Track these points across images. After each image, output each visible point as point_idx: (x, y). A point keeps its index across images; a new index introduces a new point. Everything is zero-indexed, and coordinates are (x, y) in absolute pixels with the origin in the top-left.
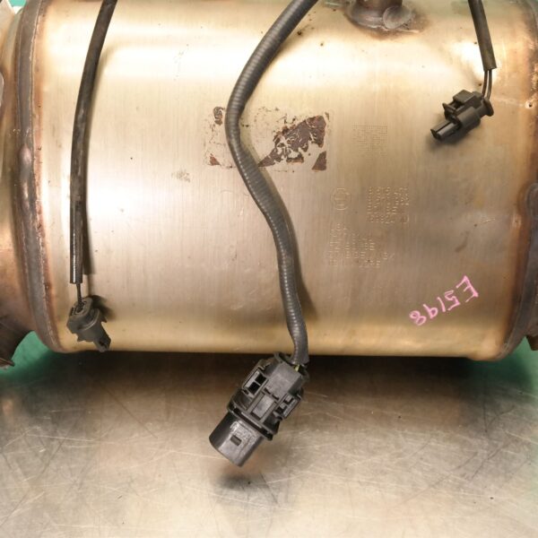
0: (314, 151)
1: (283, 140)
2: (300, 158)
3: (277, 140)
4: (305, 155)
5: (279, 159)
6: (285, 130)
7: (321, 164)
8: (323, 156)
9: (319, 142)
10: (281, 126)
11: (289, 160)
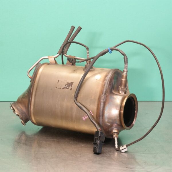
0: (70, 87)
1: (67, 85)
2: (68, 88)
3: (66, 85)
4: (69, 88)
5: (65, 88)
6: (67, 84)
7: (71, 89)
8: (71, 88)
9: (71, 86)
10: (67, 83)
11: (67, 88)
